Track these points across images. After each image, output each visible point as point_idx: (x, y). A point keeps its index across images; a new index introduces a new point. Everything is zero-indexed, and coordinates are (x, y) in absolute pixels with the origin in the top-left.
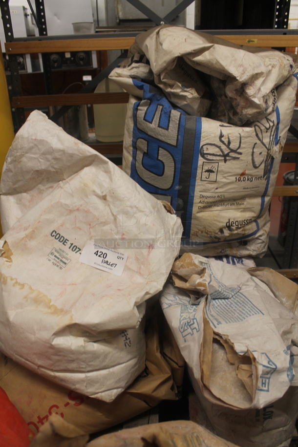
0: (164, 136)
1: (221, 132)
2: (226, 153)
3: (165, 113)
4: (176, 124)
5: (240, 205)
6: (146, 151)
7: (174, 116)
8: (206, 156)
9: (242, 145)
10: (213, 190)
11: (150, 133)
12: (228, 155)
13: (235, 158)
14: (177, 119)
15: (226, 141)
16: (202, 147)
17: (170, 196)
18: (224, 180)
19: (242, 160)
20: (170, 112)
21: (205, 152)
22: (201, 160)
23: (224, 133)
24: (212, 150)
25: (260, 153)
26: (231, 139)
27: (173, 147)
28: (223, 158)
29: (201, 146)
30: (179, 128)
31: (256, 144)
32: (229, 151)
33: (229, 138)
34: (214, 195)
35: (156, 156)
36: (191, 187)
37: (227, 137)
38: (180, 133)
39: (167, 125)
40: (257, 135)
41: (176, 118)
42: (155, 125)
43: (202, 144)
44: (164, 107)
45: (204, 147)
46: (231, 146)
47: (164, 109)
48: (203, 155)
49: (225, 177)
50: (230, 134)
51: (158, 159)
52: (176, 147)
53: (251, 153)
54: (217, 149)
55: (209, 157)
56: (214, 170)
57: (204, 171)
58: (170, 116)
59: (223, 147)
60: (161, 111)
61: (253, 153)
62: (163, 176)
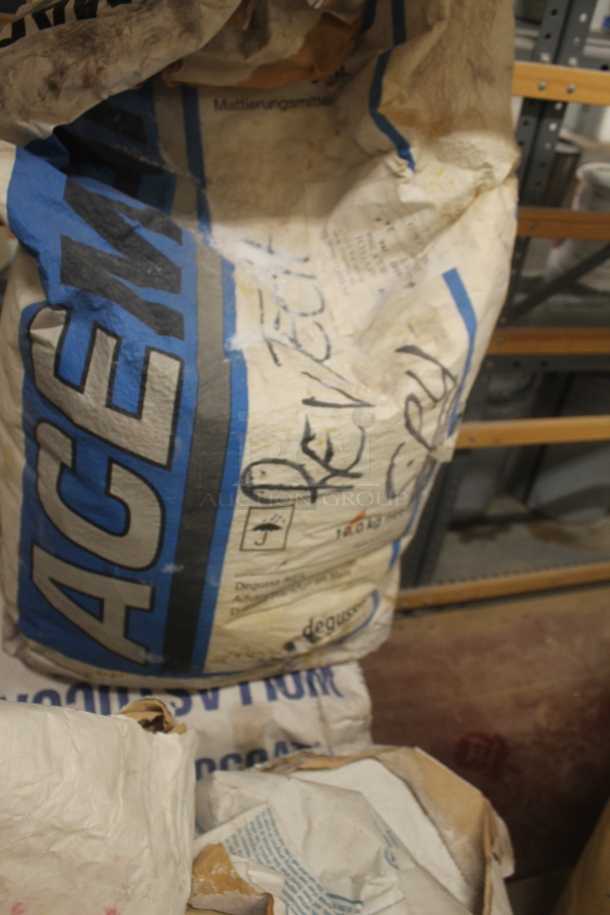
0: (127, 437)
1: (307, 426)
2: (317, 479)
3: (128, 363)
4: (167, 402)
5: (341, 576)
6: (69, 463)
7: (159, 377)
8: (258, 493)
9: (366, 456)
10: (273, 569)
11: (79, 420)
12: (323, 484)
13: (340, 489)
14: (168, 388)
15: (320, 450)
16: (248, 469)
17: (148, 584)
18: (308, 542)
19: (360, 490)
20: (146, 361)
21: (257, 482)
22: (242, 502)
23: (317, 428)
24: (277, 475)
25: (410, 463)
26: (336, 443)
27: (155, 468)
28: (308, 493)
29: (244, 466)
30: (176, 415)
31: (401, 445)
32: (328, 474)
33: (329, 443)
34: (274, 578)
35: (103, 484)
36: (210, 567)
37: (324, 439)
38: (179, 430)
39: (136, 404)
40: (408, 425)
41: (167, 384)
42: (96, 399)
43: (246, 461)
44: (124, 341)
45: (256, 470)
46: (335, 463)
47: (124, 351)
48: (250, 491)
49: (310, 536)
50: (334, 430)
51: (107, 493)
52: (168, 467)
53: (385, 470)
54: (295, 473)
55: (270, 495)
56: (279, 524)
57: (250, 527)
58: (144, 377)
59: (312, 467)
60: (115, 358)
61: (391, 467)
62: (127, 537)
